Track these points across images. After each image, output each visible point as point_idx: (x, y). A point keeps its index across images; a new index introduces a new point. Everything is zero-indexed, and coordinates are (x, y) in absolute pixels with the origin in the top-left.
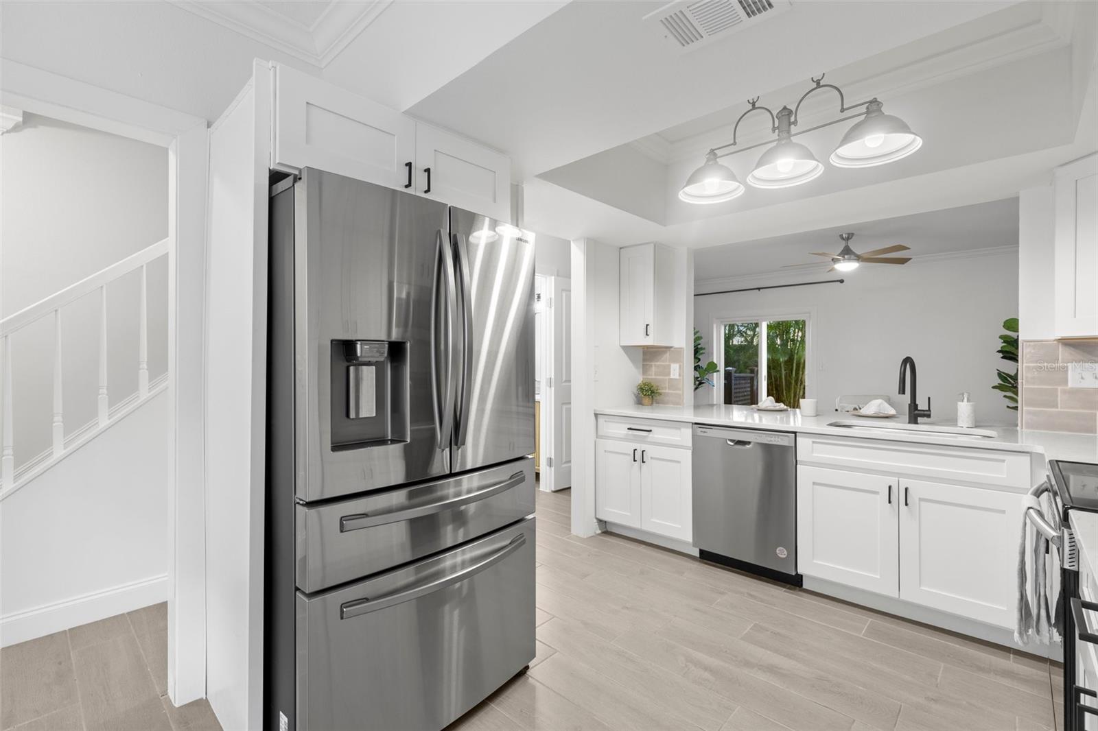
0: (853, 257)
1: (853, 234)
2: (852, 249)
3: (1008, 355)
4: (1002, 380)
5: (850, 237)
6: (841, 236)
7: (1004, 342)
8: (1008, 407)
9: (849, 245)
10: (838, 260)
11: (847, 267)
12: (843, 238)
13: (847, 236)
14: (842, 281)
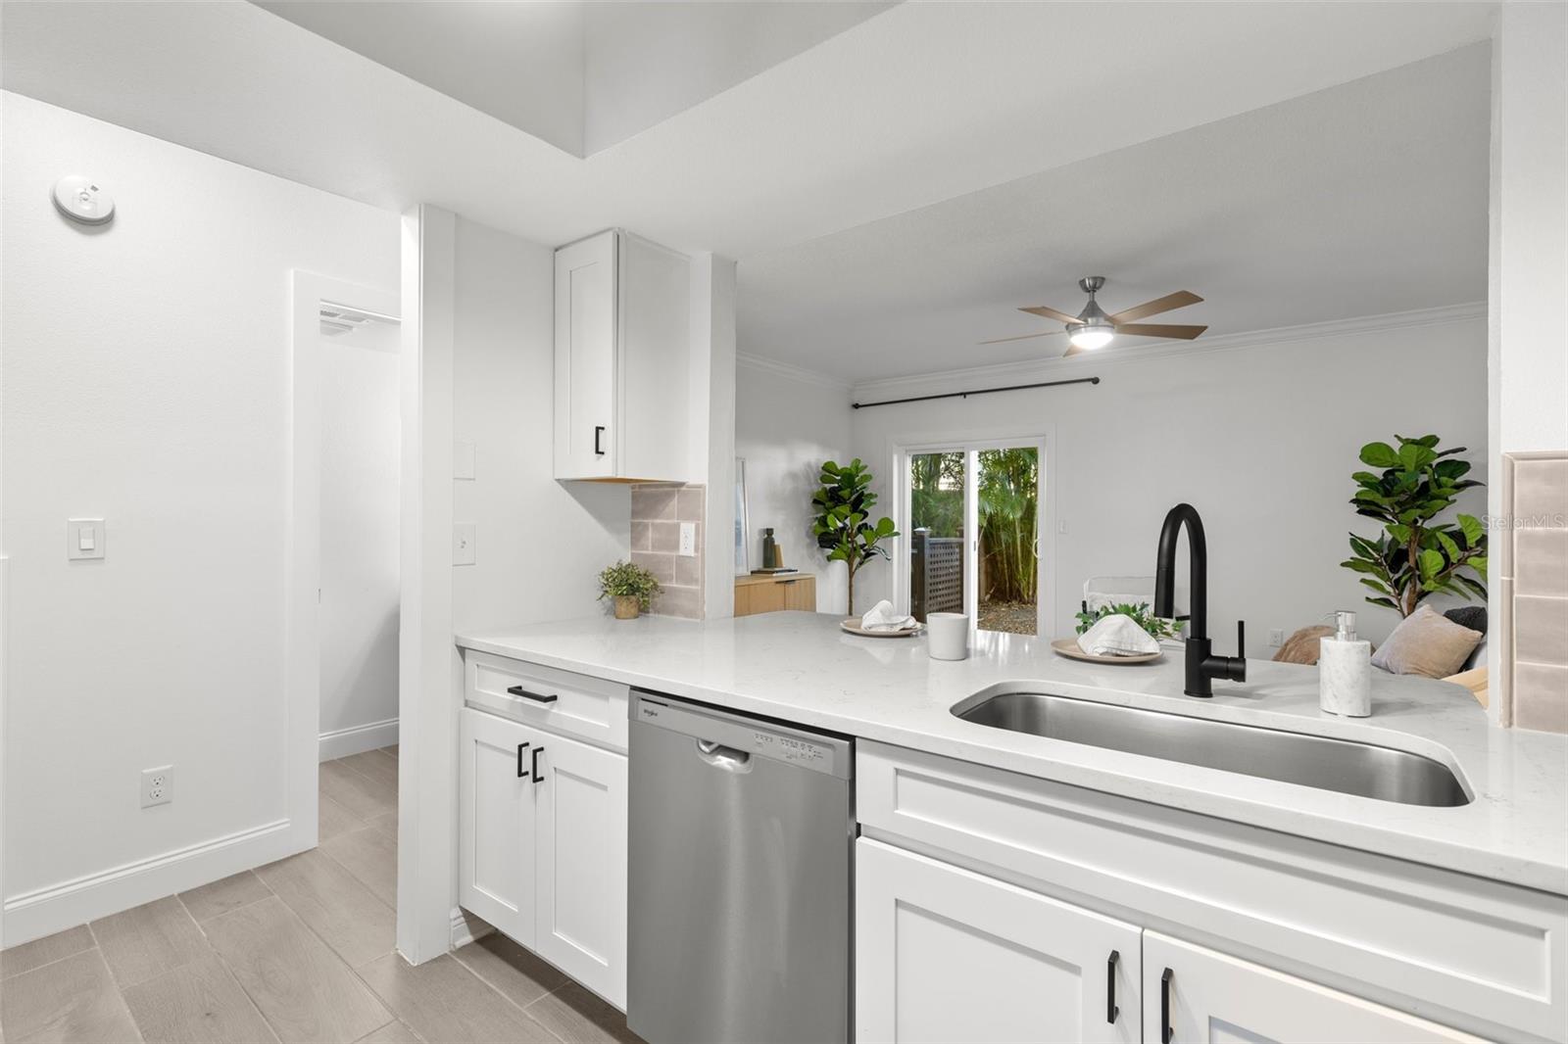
0: (1102, 321)
1: (1103, 279)
2: (1101, 308)
3: (1369, 508)
6: (1083, 284)
7: (1364, 484)
8: (1368, 599)
9: (1096, 300)
10: (1077, 328)
11: (1092, 341)
12: (1085, 288)
13: (1091, 283)
14: (1096, 381)
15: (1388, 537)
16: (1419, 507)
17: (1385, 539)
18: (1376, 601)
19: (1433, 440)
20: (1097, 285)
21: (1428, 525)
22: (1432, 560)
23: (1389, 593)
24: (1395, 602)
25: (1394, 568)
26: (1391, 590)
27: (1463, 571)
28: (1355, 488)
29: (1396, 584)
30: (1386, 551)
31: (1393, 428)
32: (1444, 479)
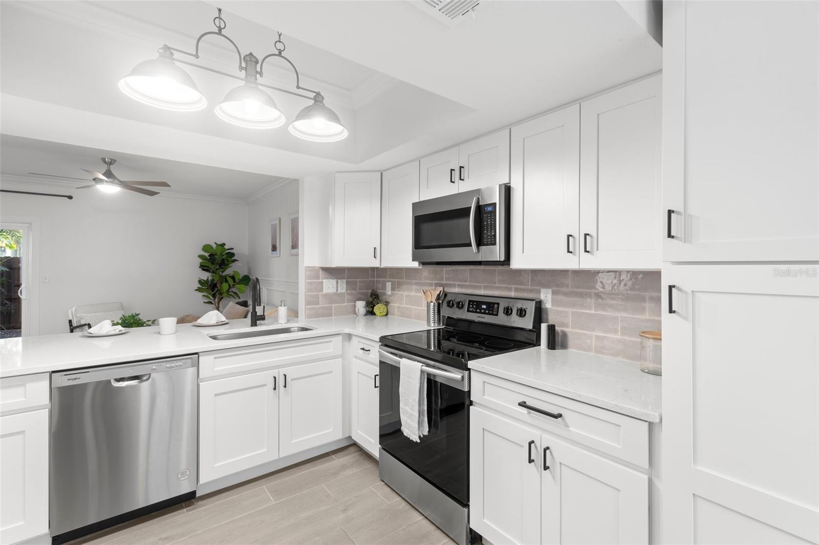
0: (116, 181)
1: (115, 161)
2: (116, 174)
3: (205, 268)
4: (201, 285)
5: (112, 162)
6: (104, 160)
7: (203, 259)
8: (204, 302)
9: (111, 169)
10: (101, 181)
11: (109, 189)
12: (105, 162)
13: (109, 161)
14: (70, 197)
15: (210, 278)
16: (222, 268)
17: (209, 279)
18: (207, 303)
19: (223, 245)
20: (113, 163)
21: (224, 274)
22: (225, 286)
23: (211, 299)
24: (213, 302)
25: (213, 290)
26: (212, 298)
27: (234, 290)
28: (200, 260)
29: (214, 296)
30: (209, 284)
31: (213, 240)
32: (229, 259)
